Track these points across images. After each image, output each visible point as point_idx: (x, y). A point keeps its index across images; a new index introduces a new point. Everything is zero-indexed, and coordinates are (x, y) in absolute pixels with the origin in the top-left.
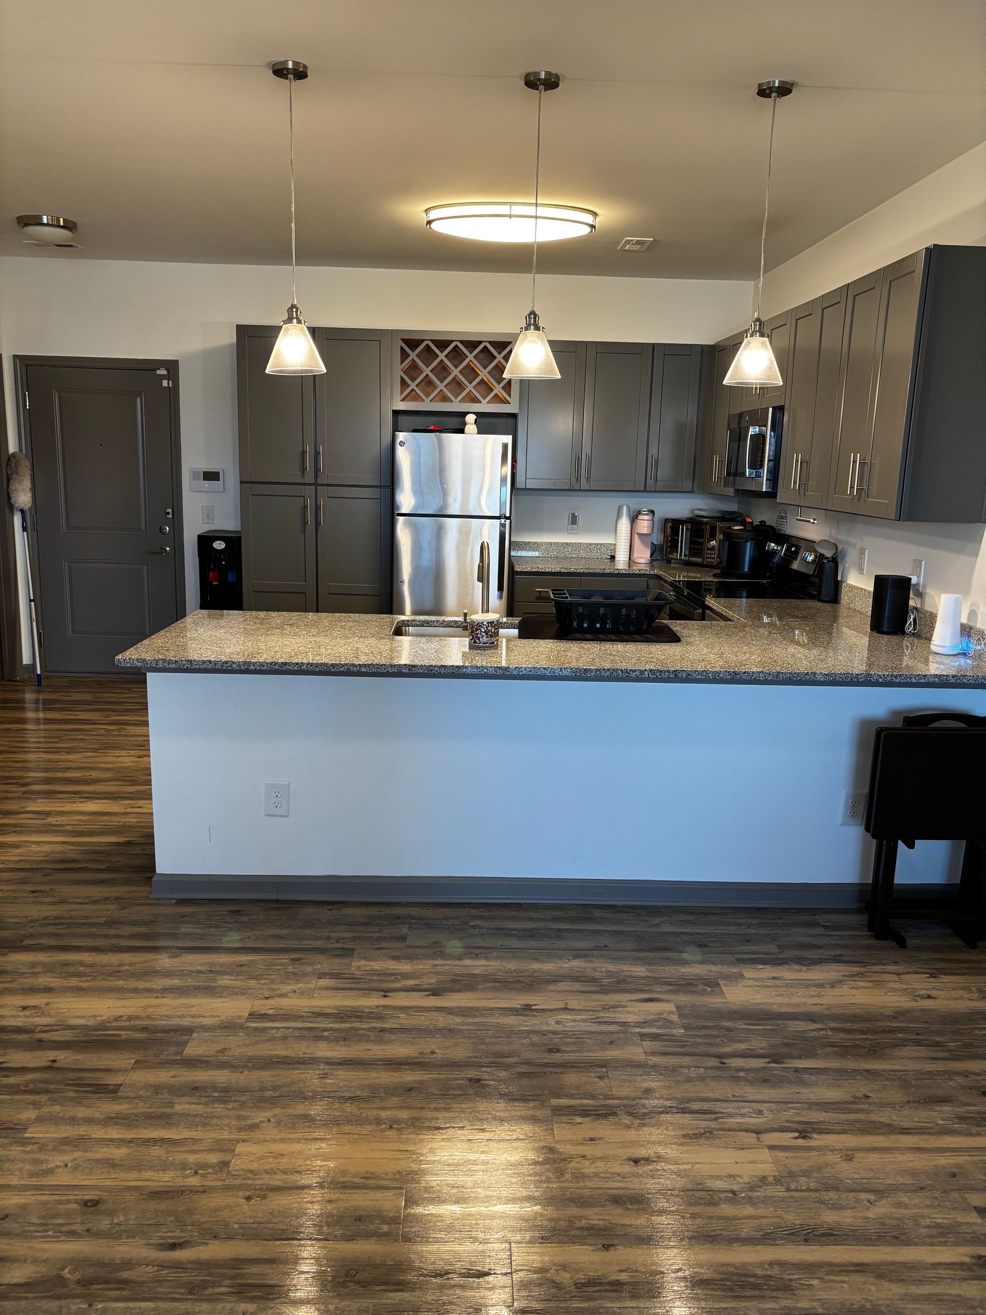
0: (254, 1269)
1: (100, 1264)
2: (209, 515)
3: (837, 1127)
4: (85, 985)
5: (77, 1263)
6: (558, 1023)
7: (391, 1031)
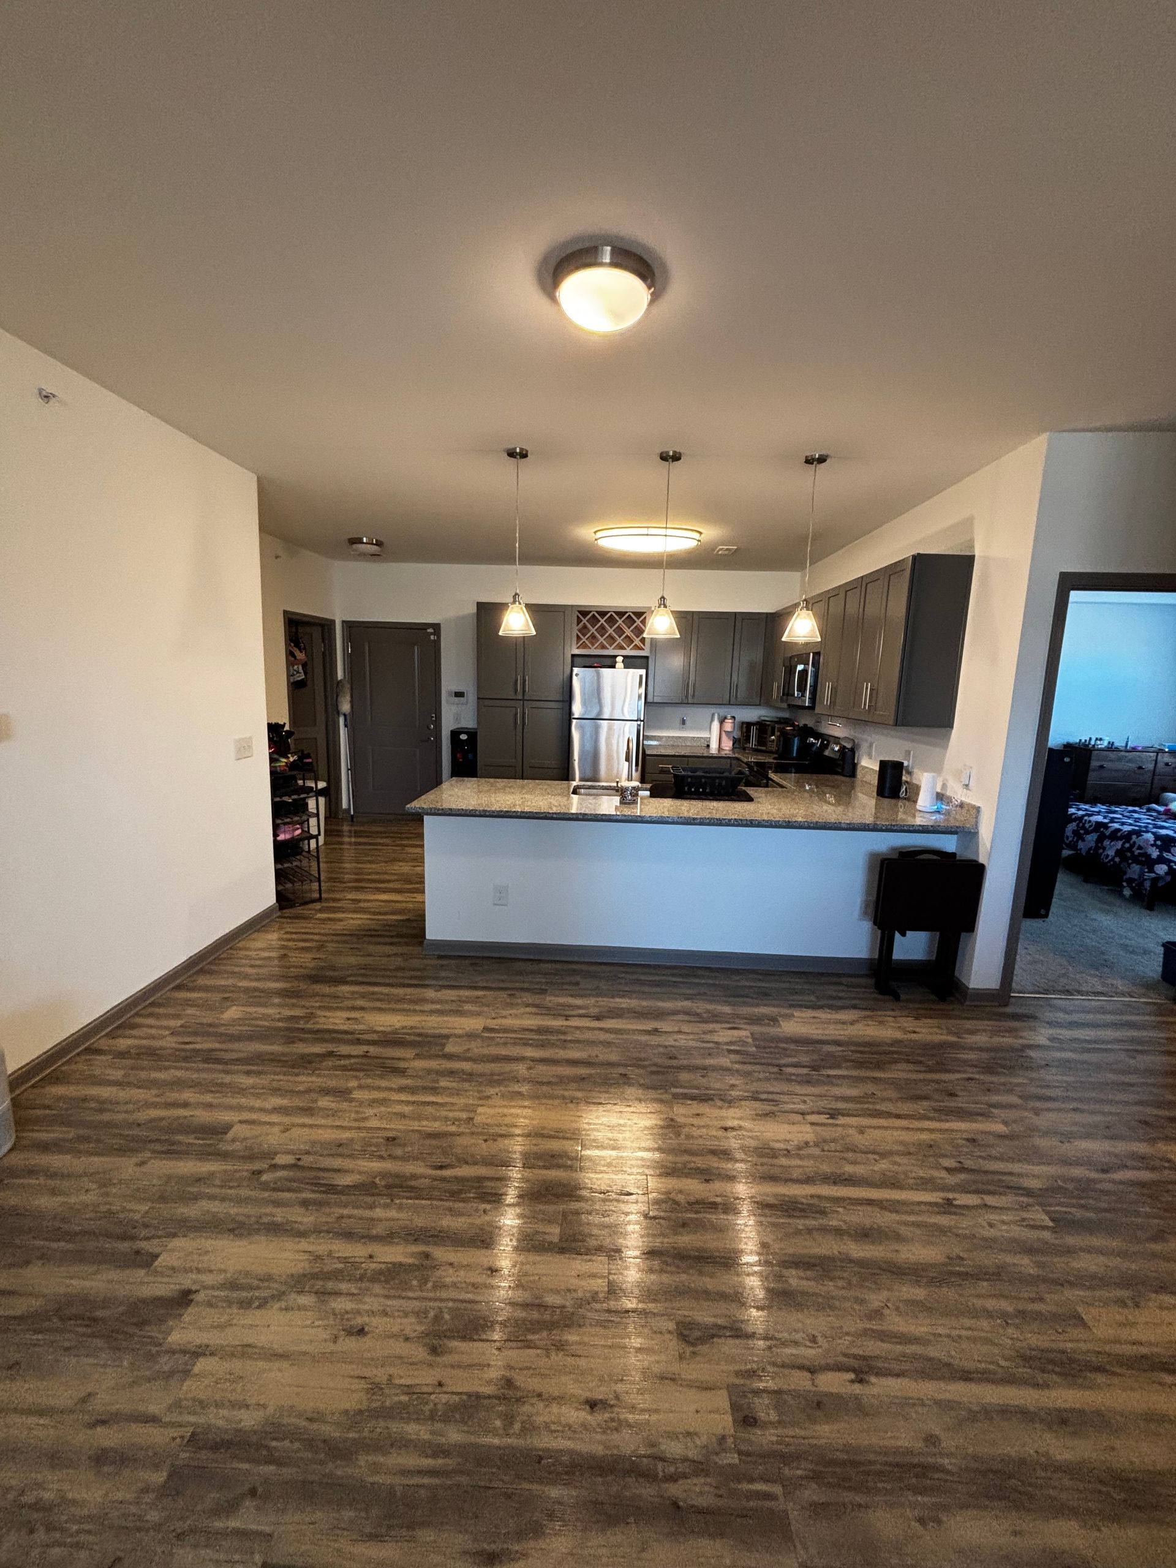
0: (489, 1184)
1: (397, 1176)
2: (457, 718)
3: (855, 1113)
4: (383, 1006)
5: (383, 1175)
6: (675, 1040)
7: (571, 1041)
